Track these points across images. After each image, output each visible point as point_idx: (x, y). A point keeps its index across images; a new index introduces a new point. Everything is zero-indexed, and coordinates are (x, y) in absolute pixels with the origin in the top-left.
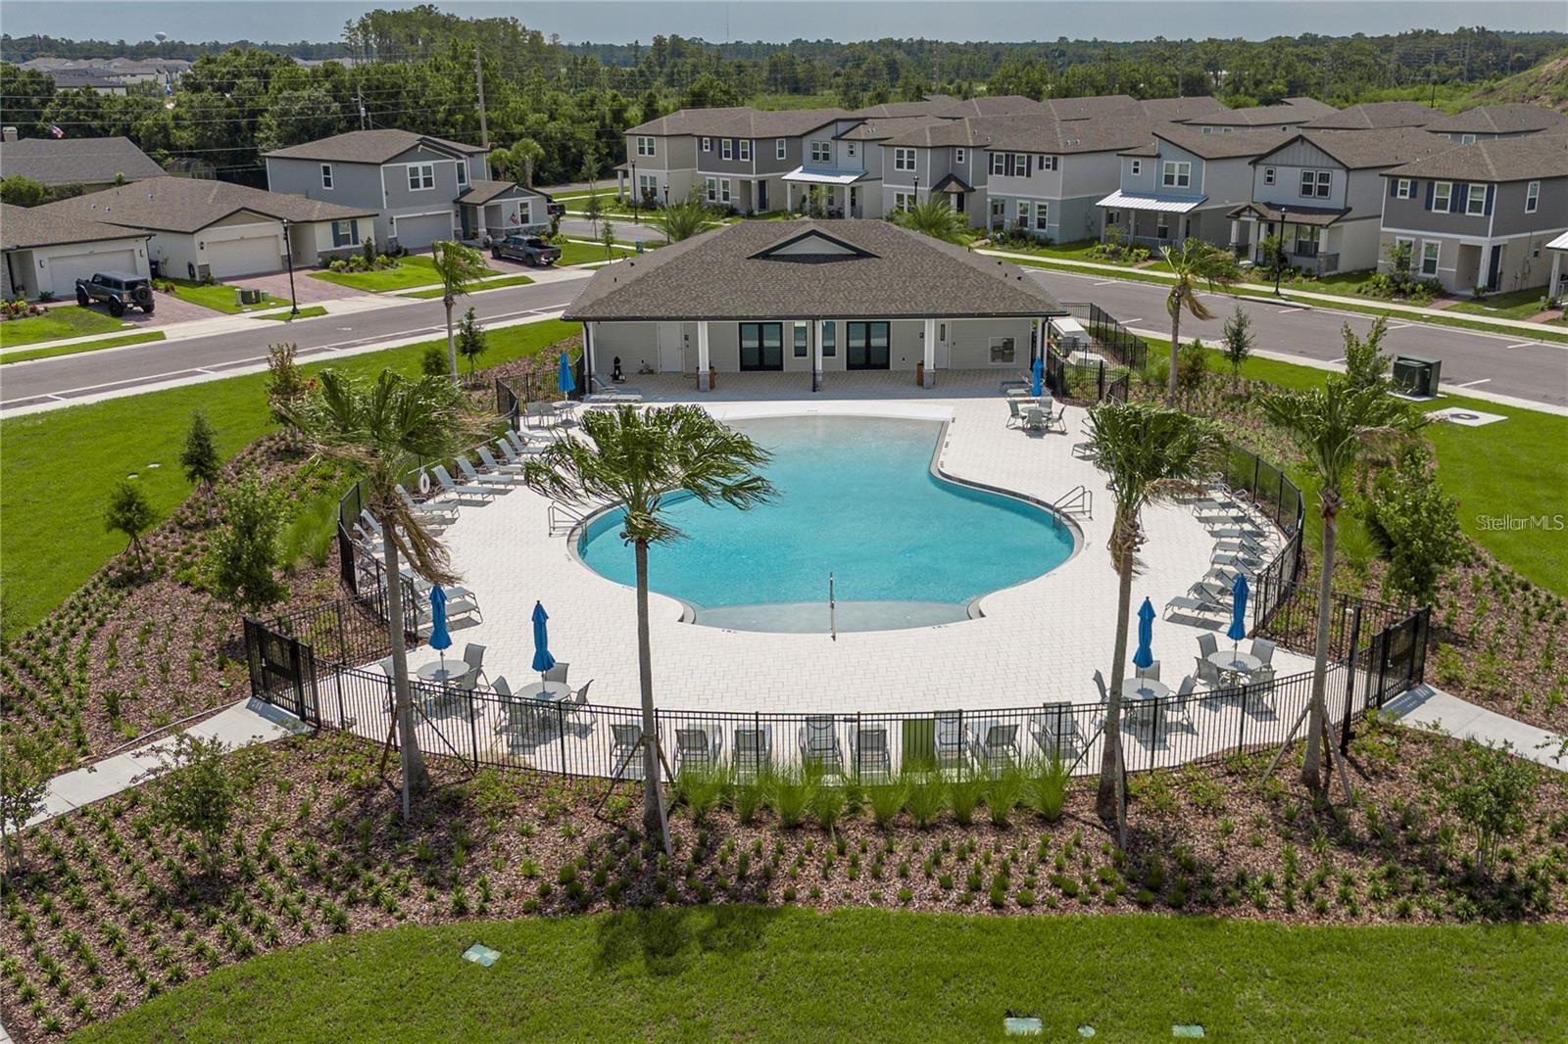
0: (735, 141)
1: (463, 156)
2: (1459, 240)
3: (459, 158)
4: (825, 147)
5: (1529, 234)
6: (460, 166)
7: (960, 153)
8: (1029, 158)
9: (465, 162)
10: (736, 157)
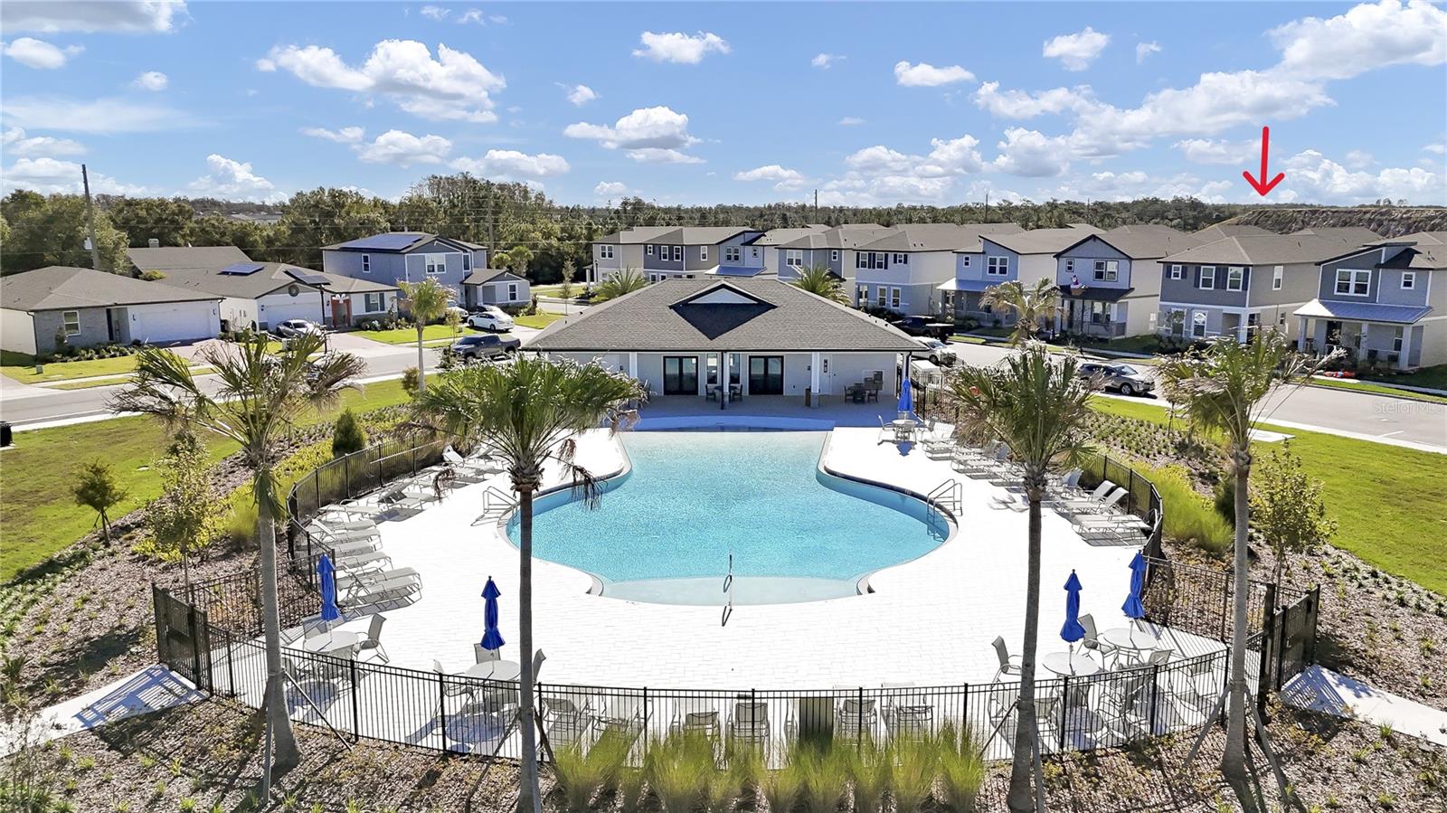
0: (671, 247)
1: (468, 250)
2: (1222, 310)
3: (466, 252)
4: (736, 251)
5: (1276, 306)
6: (466, 258)
7: (835, 253)
8: (886, 256)
9: (471, 254)
10: (671, 258)
